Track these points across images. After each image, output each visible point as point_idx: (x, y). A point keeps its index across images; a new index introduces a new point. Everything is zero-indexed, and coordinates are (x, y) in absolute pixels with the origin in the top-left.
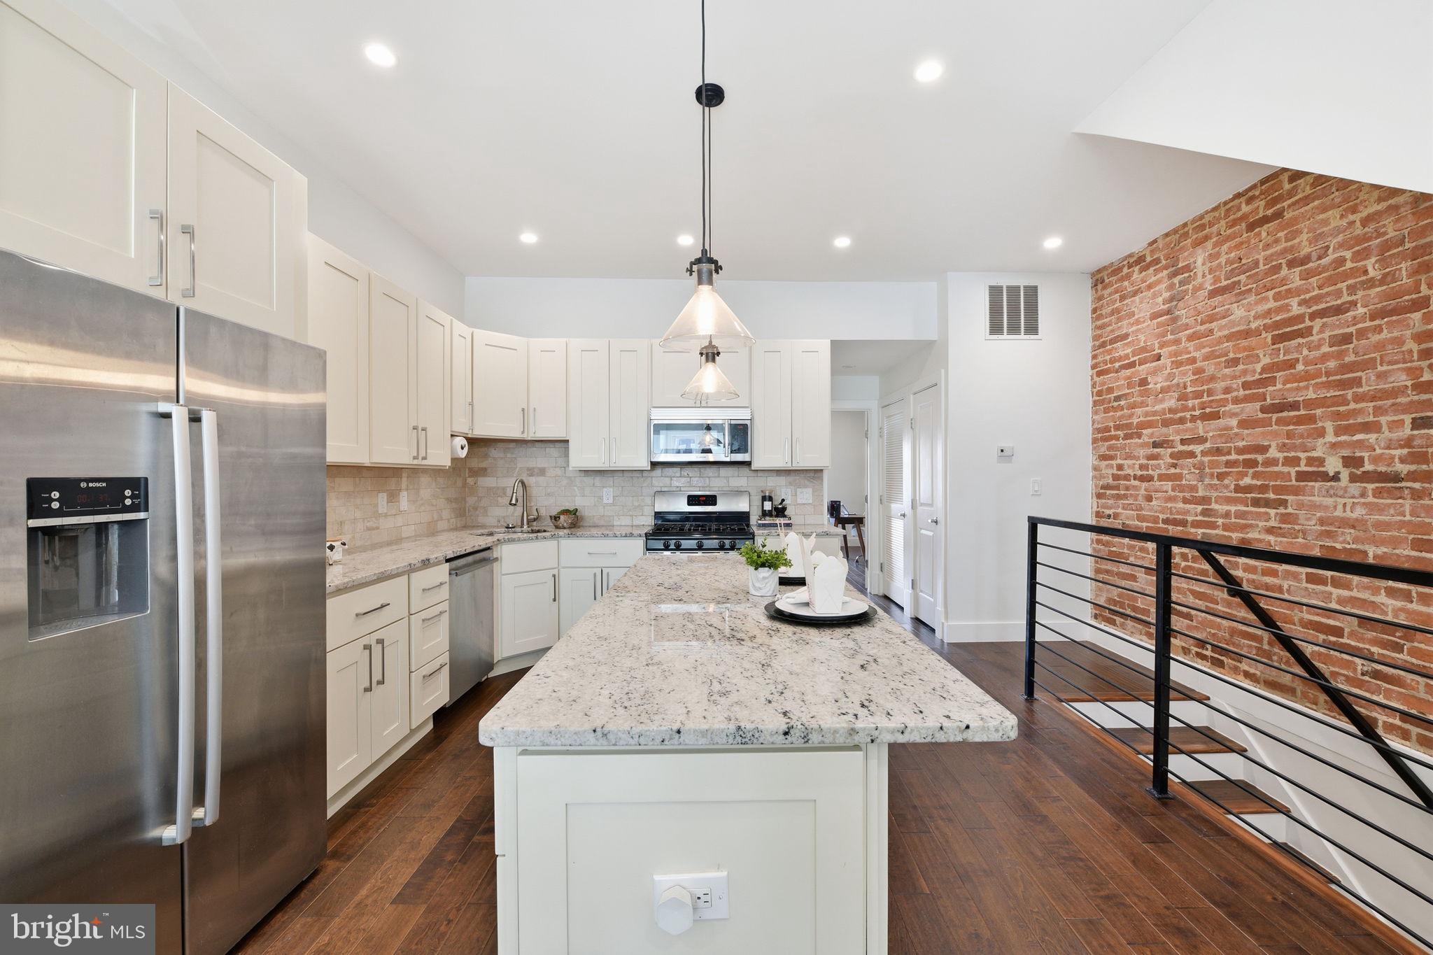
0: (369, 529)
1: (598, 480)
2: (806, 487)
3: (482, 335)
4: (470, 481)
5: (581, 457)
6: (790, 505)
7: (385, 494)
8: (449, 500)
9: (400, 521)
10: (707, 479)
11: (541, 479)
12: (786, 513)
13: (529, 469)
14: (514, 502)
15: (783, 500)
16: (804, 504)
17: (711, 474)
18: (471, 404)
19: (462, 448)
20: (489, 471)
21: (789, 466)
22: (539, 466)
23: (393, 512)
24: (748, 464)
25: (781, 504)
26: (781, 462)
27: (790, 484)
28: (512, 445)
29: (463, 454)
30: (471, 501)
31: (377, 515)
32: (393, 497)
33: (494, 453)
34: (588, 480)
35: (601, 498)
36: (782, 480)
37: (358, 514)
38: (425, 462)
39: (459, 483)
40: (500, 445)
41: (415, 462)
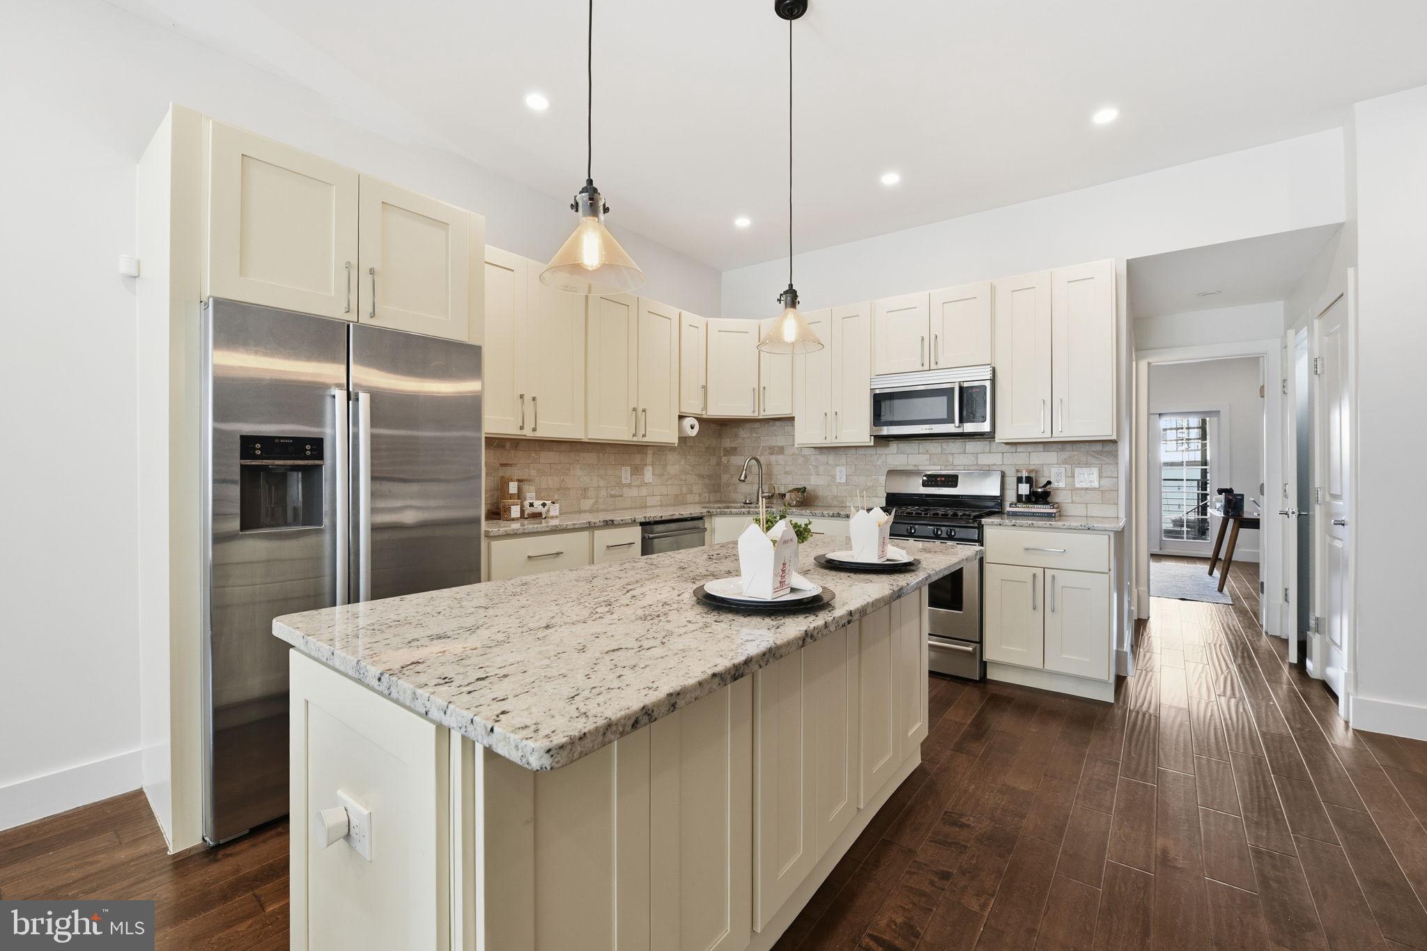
0: (612, 496)
1: (831, 458)
2: (1088, 465)
3: (716, 323)
4: (724, 459)
5: (807, 433)
6: (1062, 489)
7: (629, 468)
8: (701, 476)
9: (644, 491)
10: (950, 457)
11: (780, 458)
12: (1049, 499)
13: (770, 448)
14: (742, 478)
15: (1049, 483)
16: (1087, 489)
17: (954, 450)
18: (705, 387)
19: (692, 427)
20: (738, 450)
21: (1046, 436)
22: (779, 444)
23: (638, 483)
24: (989, 436)
25: (1045, 486)
26: (1038, 432)
27: (1065, 462)
28: (757, 425)
29: (694, 433)
30: (725, 477)
31: (620, 485)
32: (637, 470)
33: (743, 433)
34: (823, 458)
35: (834, 477)
36: (1051, 457)
37: (602, 483)
38: (645, 439)
39: (714, 461)
40: (748, 425)
41: (635, 439)
